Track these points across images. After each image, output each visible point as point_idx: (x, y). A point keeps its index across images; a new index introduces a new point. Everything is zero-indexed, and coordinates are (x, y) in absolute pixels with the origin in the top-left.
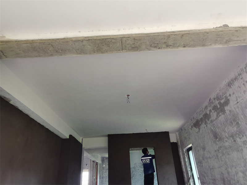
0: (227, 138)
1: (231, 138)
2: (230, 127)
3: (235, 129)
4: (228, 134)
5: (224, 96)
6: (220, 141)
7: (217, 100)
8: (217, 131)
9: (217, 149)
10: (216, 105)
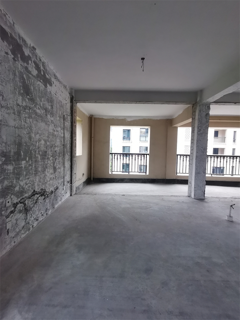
0: (41, 106)
1: (44, 111)
2: (46, 102)
3: (50, 108)
4: (43, 105)
5: (49, 75)
6: (31, 101)
7: (43, 66)
8: (31, 89)
9: (23, 105)
10: (39, 66)
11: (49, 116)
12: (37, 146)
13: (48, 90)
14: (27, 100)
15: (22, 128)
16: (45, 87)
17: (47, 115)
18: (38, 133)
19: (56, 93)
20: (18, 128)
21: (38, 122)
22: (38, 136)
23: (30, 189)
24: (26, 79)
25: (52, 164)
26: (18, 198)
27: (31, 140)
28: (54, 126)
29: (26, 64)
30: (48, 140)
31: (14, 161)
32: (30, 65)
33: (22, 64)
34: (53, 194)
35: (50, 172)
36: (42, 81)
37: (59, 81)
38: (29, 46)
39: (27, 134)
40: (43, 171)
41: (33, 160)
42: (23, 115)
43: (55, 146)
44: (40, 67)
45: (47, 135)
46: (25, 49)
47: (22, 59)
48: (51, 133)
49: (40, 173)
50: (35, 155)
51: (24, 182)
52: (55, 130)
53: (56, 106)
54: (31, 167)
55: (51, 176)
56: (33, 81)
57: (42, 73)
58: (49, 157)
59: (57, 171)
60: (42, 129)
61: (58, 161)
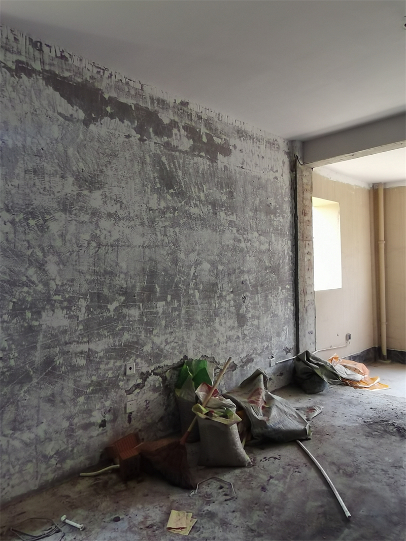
1: (210, 206)
5: (224, 137)
6: (178, 197)
7: (205, 126)
8: (179, 176)
9: (159, 207)
10: (198, 130)
11: (222, 214)
12: (192, 275)
13: (220, 165)
14: (169, 197)
15: (157, 246)
16: (212, 162)
17: (216, 214)
18: (193, 251)
19: (243, 163)
20: (149, 247)
21: (194, 230)
22: (193, 257)
23: (176, 352)
24: (166, 163)
25: (233, 309)
26: (150, 364)
27: (176, 265)
28: (238, 231)
29: (166, 138)
30: (220, 260)
31: (143, 302)
32: (174, 136)
33: (158, 140)
34: (238, 371)
35: (228, 324)
36: (203, 154)
37: (251, 138)
38: (171, 105)
39: (168, 254)
40: (208, 322)
41: (182, 300)
42: (161, 223)
43: (242, 272)
44: (200, 131)
45: (216, 251)
46: (163, 115)
47: (157, 133)
48: (228, 246)
49: (199, 326)
50: (187, 291)
51: (163, 338)
52: (241, 238)
53: (245, 190)
54: (177, 313)
55: (231, 333)
56: (181, 161)
57: (205, 140)
58: (224, 293)
59: (249, 324)
60: (203, 242)
61: (251, 302)
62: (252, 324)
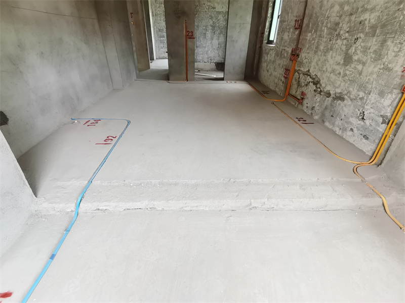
12: (327, 16)
25: (344, 48)
30: (348, 1)
34: (330, 99)
40: (325, 52)
41: (318, 34)
50: (321, 28)
54: (313, 42)
55: (337, 67)
58: (342, 32)
61: (362, 44)
62: (355, 67)
